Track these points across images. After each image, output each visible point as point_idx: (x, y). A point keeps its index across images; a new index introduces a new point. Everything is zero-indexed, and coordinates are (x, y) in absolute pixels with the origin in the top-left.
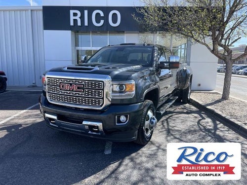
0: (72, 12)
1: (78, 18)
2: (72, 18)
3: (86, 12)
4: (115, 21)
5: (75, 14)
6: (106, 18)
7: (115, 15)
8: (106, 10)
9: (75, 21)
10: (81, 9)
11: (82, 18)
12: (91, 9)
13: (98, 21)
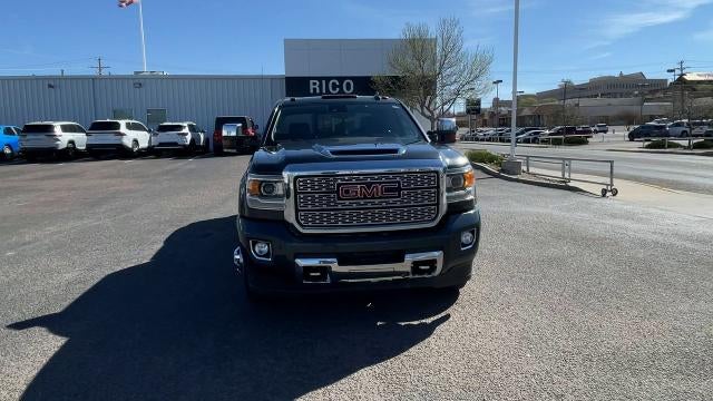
0: (311, 81)
1: (316, 87)
2: (312, 87)
3: (324, 82)
4: (348, 88)
5: (315, 84)
6: (341, 86)
7: (348, 84)
8: (341, 79)
9: (315, 89)
10: (320, 79)
11: (321, 86)
12: (328, 79)
13: (334, 89)
